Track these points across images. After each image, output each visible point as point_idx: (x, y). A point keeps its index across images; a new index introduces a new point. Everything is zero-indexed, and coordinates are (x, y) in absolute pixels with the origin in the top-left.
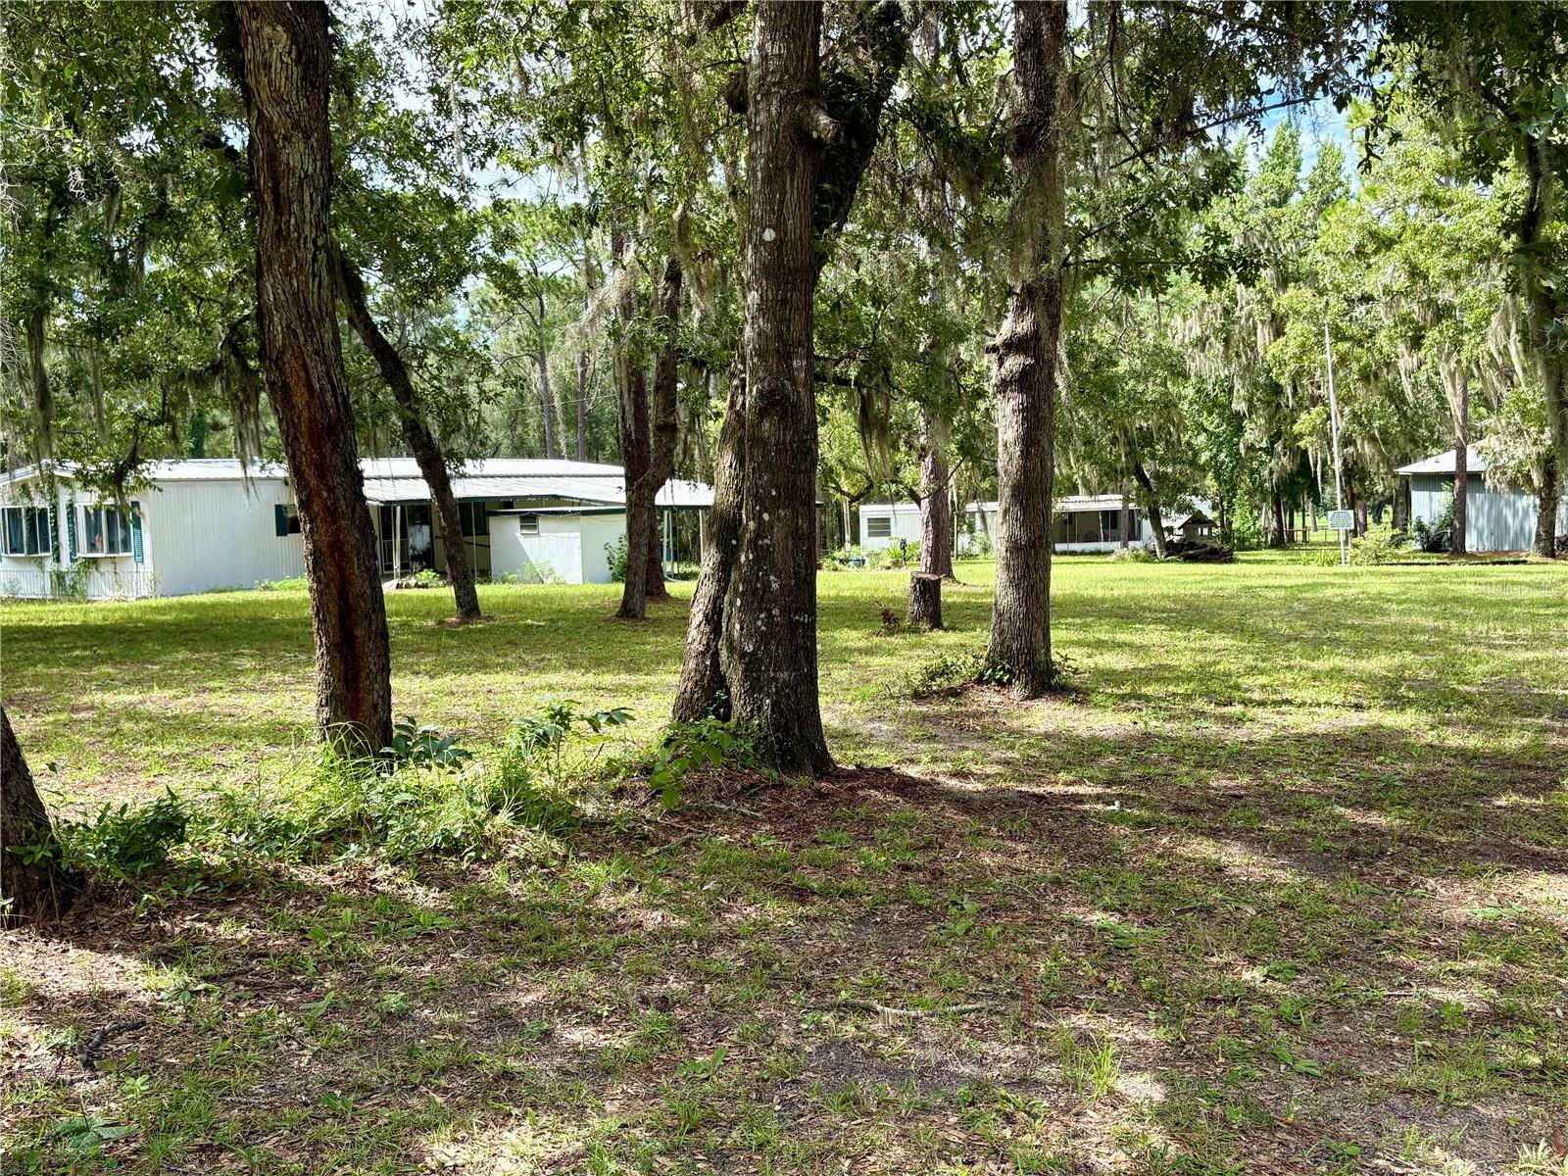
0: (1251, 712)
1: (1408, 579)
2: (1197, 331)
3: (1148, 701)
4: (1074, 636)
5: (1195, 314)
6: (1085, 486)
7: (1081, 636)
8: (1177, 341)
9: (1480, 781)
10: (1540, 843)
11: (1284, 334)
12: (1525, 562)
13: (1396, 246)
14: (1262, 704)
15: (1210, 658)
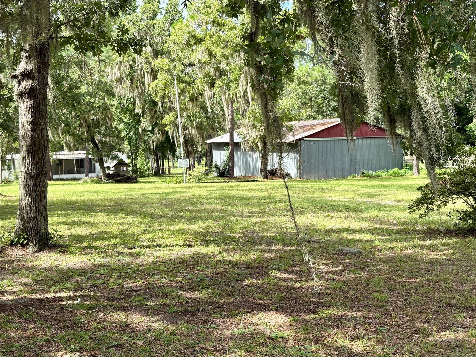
0: (144, 251)
1: (212, 189)
2: (118, 75)
3: (96, 249)
4: (61, 220)
5: (117, 67)
6: (67, 147)
7: (65, 219)
8: (109, 79)
9: (238, 275)
10: (260, 299)
11: (157, 78)
12: (257, 181)
13: (203, 42)
14: (148, 247)
15: (126, 227)
